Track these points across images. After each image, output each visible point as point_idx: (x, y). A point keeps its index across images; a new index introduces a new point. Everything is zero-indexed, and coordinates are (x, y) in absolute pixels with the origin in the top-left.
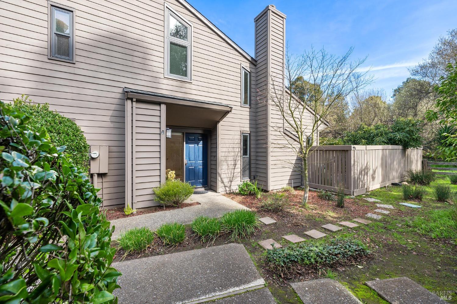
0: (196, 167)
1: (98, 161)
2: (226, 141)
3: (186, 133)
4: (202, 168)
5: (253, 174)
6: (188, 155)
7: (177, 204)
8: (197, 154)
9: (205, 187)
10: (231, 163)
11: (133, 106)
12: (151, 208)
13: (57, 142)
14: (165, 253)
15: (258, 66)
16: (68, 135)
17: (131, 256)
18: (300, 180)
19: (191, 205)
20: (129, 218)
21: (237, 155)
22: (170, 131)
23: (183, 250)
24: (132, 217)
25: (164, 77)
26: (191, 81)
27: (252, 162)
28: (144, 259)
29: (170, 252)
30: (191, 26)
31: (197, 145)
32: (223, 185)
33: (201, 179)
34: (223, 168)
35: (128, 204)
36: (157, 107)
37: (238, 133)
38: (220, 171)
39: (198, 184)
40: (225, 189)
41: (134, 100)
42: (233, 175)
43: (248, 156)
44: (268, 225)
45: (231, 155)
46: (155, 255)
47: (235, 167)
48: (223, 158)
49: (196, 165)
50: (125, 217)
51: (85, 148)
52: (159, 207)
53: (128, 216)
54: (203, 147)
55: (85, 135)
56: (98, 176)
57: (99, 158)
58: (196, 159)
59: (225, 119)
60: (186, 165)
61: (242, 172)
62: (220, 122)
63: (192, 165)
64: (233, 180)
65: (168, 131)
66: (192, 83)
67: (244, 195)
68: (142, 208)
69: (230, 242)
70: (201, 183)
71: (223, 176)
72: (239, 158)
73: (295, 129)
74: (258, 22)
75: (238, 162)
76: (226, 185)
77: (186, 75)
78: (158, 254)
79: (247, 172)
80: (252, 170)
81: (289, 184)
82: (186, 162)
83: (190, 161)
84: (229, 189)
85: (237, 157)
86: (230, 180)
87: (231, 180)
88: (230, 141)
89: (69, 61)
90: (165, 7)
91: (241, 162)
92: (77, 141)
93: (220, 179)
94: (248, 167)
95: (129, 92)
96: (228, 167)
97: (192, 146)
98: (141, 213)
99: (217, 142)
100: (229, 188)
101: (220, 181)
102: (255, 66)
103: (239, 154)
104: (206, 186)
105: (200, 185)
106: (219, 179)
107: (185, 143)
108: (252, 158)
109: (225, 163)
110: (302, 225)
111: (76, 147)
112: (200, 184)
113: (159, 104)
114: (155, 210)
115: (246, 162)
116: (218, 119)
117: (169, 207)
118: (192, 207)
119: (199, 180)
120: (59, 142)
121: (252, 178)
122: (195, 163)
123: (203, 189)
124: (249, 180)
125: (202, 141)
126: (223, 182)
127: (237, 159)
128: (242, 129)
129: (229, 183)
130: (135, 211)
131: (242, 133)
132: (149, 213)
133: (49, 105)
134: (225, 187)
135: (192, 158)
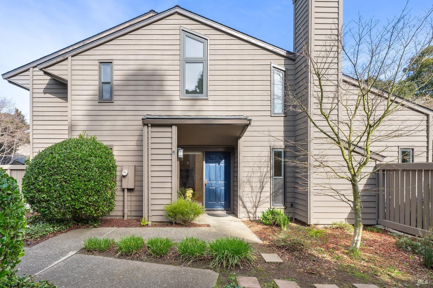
0: (217, 188)
1: (127, 178)
2: (250, 159)
3: (206, 152)
4: (224, 189)
5: (289, 200)
6: (208, 175)
7: (186, 223)
8: (218, 174)
9: (226, 210)
10: (256, 185)
11: (149, 130)
12: (164, 223)
13: (94, 163)
14: (146, 261)
15: (297, 60)
16: (101, 158)
17: (121, 256)
18: (375, 216)
19: (200, 226)
20: (144, 228)
21: (265, 175)
22: (182, 151)
23: (162, 263)
24: (147, 228)
25: (180, 99)
26: (207, 97)
27: (288, 185)
28: (130, 261)
29: (151, 261)
30: (207, 40)
31: (218, 164)
32: (245, 210)
33: (222, 201)
34: (245, 190)
35: (145, 216)
36: (169, 129)
37: (266, 149)
38: (242, 194)
39: (219, 206)
40: (248, 215)
41: (149, 125)
42: (258, 199)
43: (282, 177)
44: (268, 263)
45: (256, 175)
46: (138, 261)
47: (262, 190)
48: (245, 179)
49: (217, 186)
50: (141, 227)
51: (113, 167)
52: (170, 224)
53: (143, 226)
54: (225, 166)
55: (115, 158)
56: (127, 191)
57: (127, 176)
58: (217, 179)
59: (246, 134)
60: (206, 185)
61: (272, 196)
62: (241, 137)
63: (212, 186)
64: (259, 205)
65: (179, 151)
66: (208, 99)
67: (266, 225)
68: (156, 222)
69: (208, 268)
70: (223, 206)
71: (245, 199)
72: (268, 180)
73: (335, 140)
74: (297, 2)
75: (266, 185)
76: (249, 211)
77: (202, 92)
78: (142, 260)
79: (281, 197)
80: (288, 195)
81: (348, 219)
82: (206, 182)
83: (210, 181)
84: (254, 216)
85: (265, 179)
86: (255, 205)
87: (257, 205)
88: (255, 159)
89: (109, 102)
90: (181, 30)
91: (272, 185)
92: (107, 163)
93: (241, 204)
94: (282, 191)
95: (145, 119)
96: (252, 189)
97: (213, 165)
98: (155, 226)
99: (238, 161)
100: (253, 214)
101: (241, 205)
102: (294, 60)
103: (268, 175)
104: (229, 209)
105: (221, 208)
106: (240, 202)
107: (204, 162)
108: (288, 180)
109: (247, 185)
110: (320, 275)
111: (106, 167)
112: (221, 206)
113: (170, 126)
114: (167, 226)
115: (278, 184)
116: (238, 134)
117: (178, 224)
118: (200, 228)
119: (220, 201)
120: (95, 164)
121: (289, 205)
122: (216, 183)
123: (224, 213)
124: (284, 207)
125: (224, 160)
126: (245, 207)
127: (265, 181)
128: (273, 144)
129: (253, 209)
130: (150, 223)
131: (272, 149)
132: (161, 226)
133: (97, 137)
134: (248, 212)
135: (213, 177)
